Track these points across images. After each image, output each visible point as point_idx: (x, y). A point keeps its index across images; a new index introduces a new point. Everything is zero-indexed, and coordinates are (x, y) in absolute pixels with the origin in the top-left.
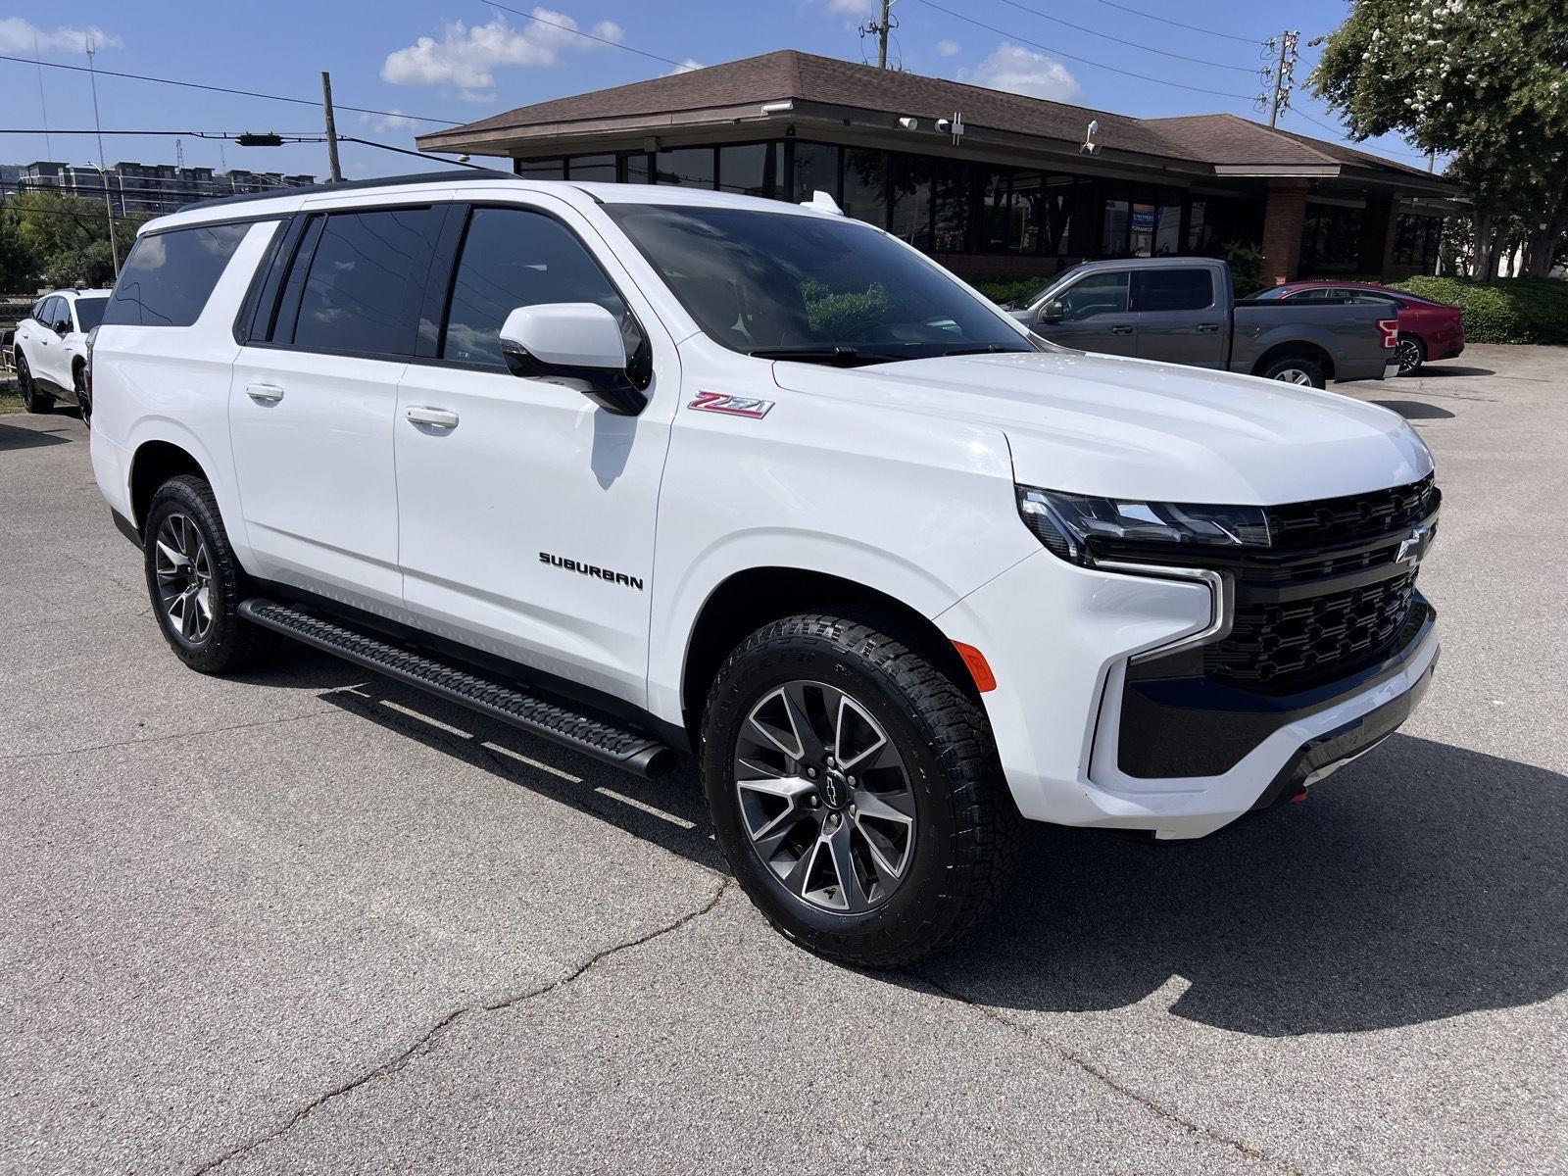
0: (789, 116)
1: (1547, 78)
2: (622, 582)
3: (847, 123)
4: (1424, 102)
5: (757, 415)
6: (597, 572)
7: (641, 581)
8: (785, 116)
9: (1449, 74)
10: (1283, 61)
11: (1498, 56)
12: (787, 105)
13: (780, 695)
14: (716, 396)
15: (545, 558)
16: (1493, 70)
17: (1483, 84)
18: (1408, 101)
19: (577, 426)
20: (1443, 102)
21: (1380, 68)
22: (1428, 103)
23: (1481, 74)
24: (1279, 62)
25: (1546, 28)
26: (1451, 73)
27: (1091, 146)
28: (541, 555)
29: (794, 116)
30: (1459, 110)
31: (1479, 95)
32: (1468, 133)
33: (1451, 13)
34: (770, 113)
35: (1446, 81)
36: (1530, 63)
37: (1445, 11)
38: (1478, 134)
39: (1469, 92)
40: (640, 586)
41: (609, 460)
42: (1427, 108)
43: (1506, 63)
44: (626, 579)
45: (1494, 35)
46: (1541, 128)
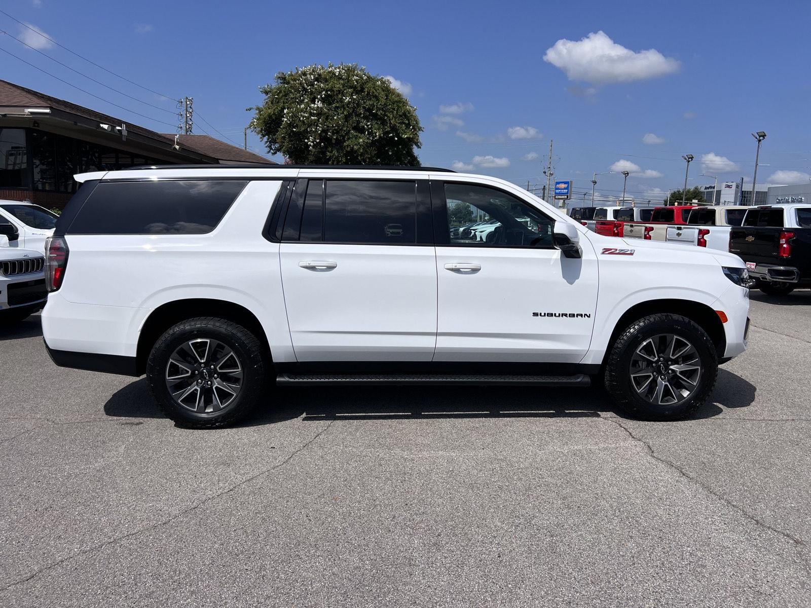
0: (48, 116)
1: (356, 137)
2: (579, 317)
3: (76, 123)
4: (313, 142)
5: (632, 254)
6: (566, 315)
7: (590, 315)
8: (46, 116)
9: (322, 131)
10: (187, 110)
11: (338, 127)
12: (48, 111)
13: (650, 341)
14: (611, 249)
15: (535, 314)
16: (337, 132)
17: (335, 137)
18: (306, 140)
19: (551, 264)
20: (320, 143)
21: (290, 125)
22: (315, 143)
23: (333, 133)
24: (185, 111)
25: (352, 118)
26: (323, 131)
27: (177, 147)
28: (534, 313)
29: (51, 117)
30: (326, 147)
31: (334, 141)
32: (330, 157)
33: (318, 107)
34: (32, 113)
35: (320, 135)
36: (349, 131)
37: (316, 106)
38: (334, 157)
39: (330, 140)
40: (589, 316)
41: (571, 275)
42: (314, 145)
43: (341, 129)
44: (581, 315)
45: (335, 118)
46: (357, 156)
